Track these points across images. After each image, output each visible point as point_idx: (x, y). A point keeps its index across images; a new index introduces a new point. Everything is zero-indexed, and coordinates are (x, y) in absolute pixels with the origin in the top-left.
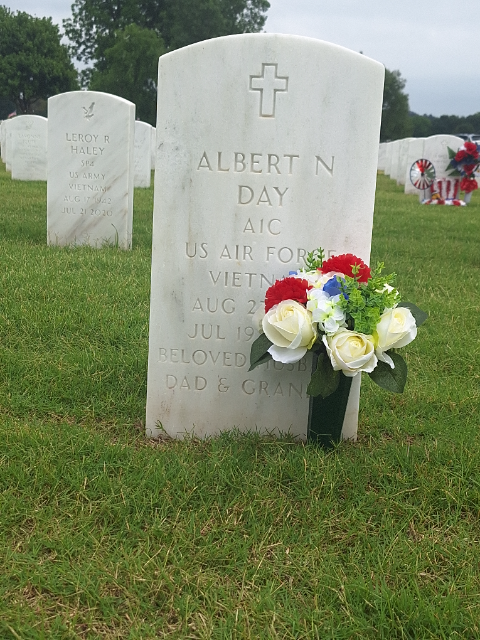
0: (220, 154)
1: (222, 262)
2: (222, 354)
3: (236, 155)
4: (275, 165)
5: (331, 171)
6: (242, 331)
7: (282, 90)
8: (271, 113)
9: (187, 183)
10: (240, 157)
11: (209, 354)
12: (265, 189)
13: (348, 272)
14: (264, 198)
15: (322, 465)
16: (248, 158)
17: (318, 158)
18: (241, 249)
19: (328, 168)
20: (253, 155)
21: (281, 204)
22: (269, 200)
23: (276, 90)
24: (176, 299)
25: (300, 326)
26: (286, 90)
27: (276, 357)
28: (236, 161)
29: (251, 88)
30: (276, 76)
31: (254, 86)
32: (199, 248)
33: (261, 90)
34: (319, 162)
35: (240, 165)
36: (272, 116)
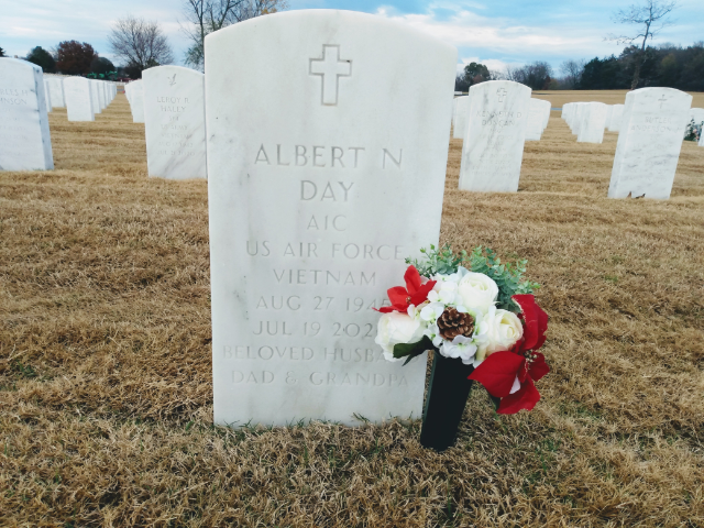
0: (279, 147)
1: (286, 260)
2: (288, 351)
4: (339, 158)
5: (398, 164)
6: (308, 326)
7: (346, 75)
8: (334, 101)
9: (244, 178)
10: (301, 150)
11: (275, 351)
12: (329, 185)
14: (328, 192)
16: (310, 153)
17: (385, 150)
18: (305, 247)
19: (395, 160)
20: (315, 148)
21: (346, 199)
22: (333, 196)
23: (338, 76)
24: (238, 297)
26: (350, 75)
28: (297, 155)
29: (310, 73)
30: (339, 60)
31: (313, 71)
32: (260, 246)
33: (322, 75)
34: (387, 155)
35: (301, 159)
36: (335, 104)
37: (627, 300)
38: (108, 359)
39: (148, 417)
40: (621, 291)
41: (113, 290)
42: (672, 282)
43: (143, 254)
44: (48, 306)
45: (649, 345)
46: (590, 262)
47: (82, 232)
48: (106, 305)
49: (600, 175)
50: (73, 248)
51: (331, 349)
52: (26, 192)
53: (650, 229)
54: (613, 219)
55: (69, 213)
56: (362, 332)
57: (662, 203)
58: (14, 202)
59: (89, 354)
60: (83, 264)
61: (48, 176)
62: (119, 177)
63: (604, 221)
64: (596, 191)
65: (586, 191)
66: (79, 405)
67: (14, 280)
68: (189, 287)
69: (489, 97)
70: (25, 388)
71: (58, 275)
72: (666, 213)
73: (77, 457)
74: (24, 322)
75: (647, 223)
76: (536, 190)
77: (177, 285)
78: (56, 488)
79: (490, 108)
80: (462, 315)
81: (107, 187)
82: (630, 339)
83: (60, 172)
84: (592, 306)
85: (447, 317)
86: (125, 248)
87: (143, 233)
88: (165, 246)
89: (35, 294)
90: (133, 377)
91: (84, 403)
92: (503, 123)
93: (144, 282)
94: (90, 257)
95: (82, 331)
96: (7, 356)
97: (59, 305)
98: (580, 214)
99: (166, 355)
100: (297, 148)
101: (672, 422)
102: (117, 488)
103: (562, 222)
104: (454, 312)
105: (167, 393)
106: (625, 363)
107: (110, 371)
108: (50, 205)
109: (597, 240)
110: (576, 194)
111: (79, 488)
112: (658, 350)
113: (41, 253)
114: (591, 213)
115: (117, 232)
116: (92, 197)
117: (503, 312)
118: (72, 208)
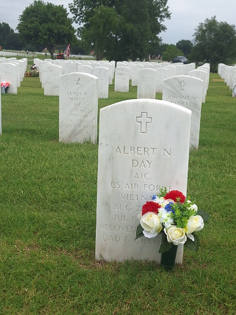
0: (124, 147)
1: (126, 190)
2: (126, 227)
3: (131, 147)
4: (147, 152)
5: (170, 154)
6: (134, 218)
7: (149, 123)
8: (145, 132)
9: (111, 158)
10: (133, 148)
11: (121, 227)
12: (143, 161)
13: (175, 200)
14: (143, 165)
15: (165, 279)
16: (136, 150)
17: (165, 149)
18: (133, 185)
19: (168, 153)
20: (138, 148)
21: (149, 167)
23: (147, 123)
24: (107, 204)
25: (155, 224)
26: (151, 122)
27: (146, 235)
28: (131, 150)
30: (147, 117)
31: (138, 121)
32: (116, 184)
33: (141, 122)
35: (133, 152)
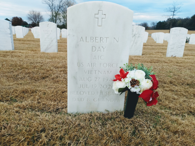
0: (86, 37)
1: (88, 68)
2: (88, 92)
4: (102, 40)
5: (118, 42)
6: (93, 86)
7: (104, 18)
8: (101, 25)
9: (77, 46)
10: (92, 38)
11: (84, 92)
12: (99, 47)
14: (99, 50)
16: (94, 39)
17: (114, 38)
18: (93, 64)
20: (96, 38)
21: (104, 51)
22: (100, 50)
23: (102, 18)
24: (75, 78)
28: (91, 39)
29: (95, 18)
30: (102, 14)
31: (96, 17)
32: (81, 64)
33: (98, 18)
34: (115, 39)
35: (92, 41)
36: (101, 26)
37: (174, 82)
38: (37, 97)
39: (49, 111)
40: (173, 79)
41: (35, 80)
42: (186, 77)
43: (43, 71)
44: (18, 84)
45: (181, 92)
46: (164, 73)
47: (25, 66)
48: (34, 84)
49: (164, 51)
50: (23, 70)
51: (99, 92)
52: (8, 56)
53: (178, 64)
54: (168, 62)
55: (20, 61)
56: (108, 87)
57: (181, 58)
58: (5, 58)
59: (31, 96)
60: (26, 73)
61: (13, 52)
62: (33, 52)
63: (166, 62)
64: (163, 55)
65: (160, 55)
66: (30, 108)
67: (8, 78)
68: (56, 79)
69: (134, 30)
70: (15, 104)
71: (20, 76)
72: (182, 60)
73: (32, 121)
74: (12, 88)
75: (177, 63)
76: (146, 55)
77: (53, 79)
78: (28, 128)
79: (134, 33)
80: (137, 80)
81: (30, 54)
82: (176, 91)
83: (16, 51)
84: (165, 83)
85: (132, 81)
86: (37, 69)
87: (41, 66)
88: (48, 69)
89: (14, 81)
90: (44, 101)
91: (32, 108)
92: (137, 37)
93: (44, 78)
94: (28, 72)
95: (29, 90)
96: (9, 96)
97: (21, 84)
98: (159, 61)
99: (52, 96)
100: (91, 37)
101: (190, 111)
102: (44, 128)
103: (154, 63)
104: (134, 80)
105: (54, 105)
106: (176, 97)
107: (38, 100)
108: (15, 59)
109: (165, 67)
110: (157, 56)
111: (34, 128)
112: (184, 94)
113: (14, 71)
114: (162, 61)
115: (34, 66)
116: (26, 57)
117: (147, 80)
118: (21, 60)
